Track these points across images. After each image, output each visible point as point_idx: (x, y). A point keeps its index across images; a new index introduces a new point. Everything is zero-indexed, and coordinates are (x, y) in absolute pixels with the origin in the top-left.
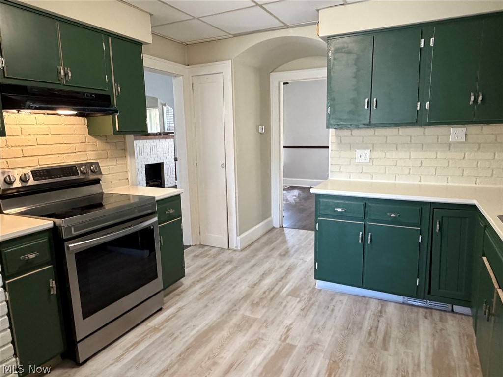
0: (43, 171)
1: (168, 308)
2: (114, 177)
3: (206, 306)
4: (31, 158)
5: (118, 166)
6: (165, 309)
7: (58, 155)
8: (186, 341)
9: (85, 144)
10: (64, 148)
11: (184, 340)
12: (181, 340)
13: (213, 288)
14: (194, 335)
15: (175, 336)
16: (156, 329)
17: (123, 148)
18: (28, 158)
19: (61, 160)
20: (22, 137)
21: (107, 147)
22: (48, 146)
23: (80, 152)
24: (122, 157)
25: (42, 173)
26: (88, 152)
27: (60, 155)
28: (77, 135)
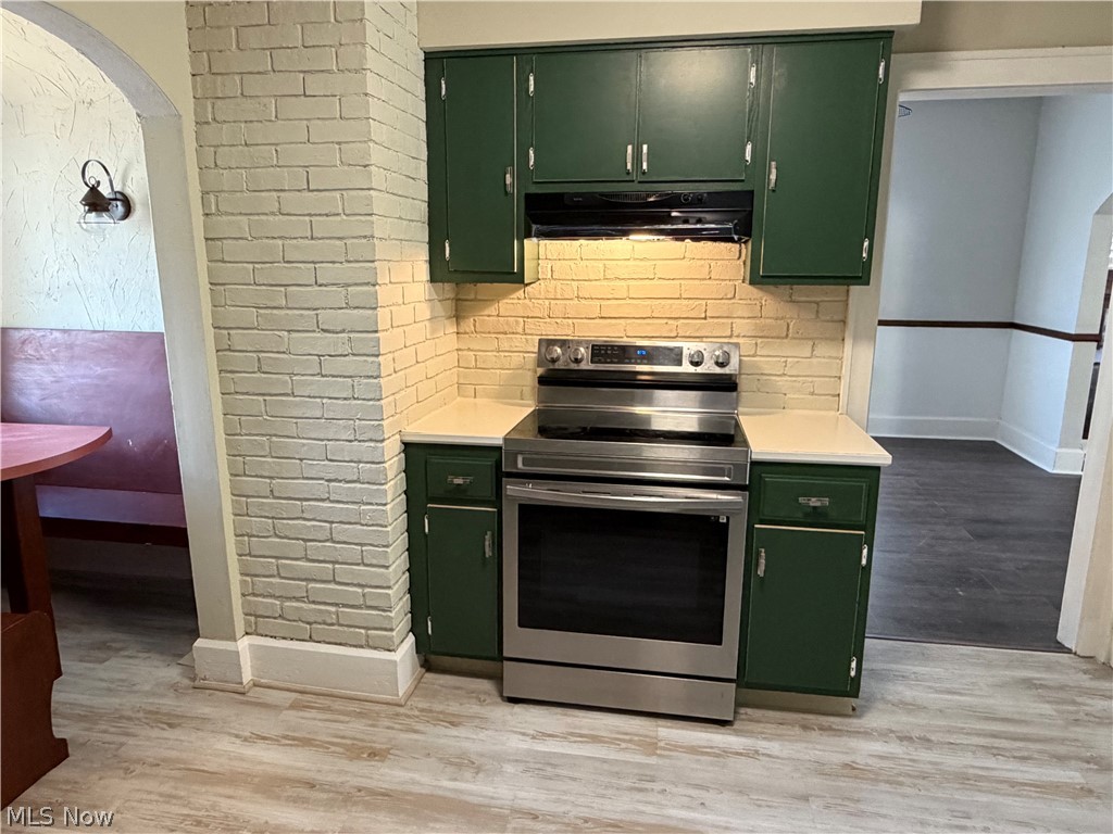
0: (613, 346)
1: (738, 733)
2: (796, 384)
3: (805, 798)
4: (613, 321)
5: (814, 360)
6: (734, 730)
7: (666, 321)
8: (643, 812)
9: (733, 301)
10: (680, 307)
11: (641, 807)
12: (638, 801)
13: (901, 779)
14: (669, 817)
15: (648, 785)
16: (651, 747)
17: (841, 317)
18: (609, 321)
19: (671, 331)
20: (605, 283)
21: (789, 311)
22: (649, 302)
23: (718, 317)
24: (833, 339)
25: (609, 352)
26: (734, 320)
27: (670, 322)
28: (715, 282)
